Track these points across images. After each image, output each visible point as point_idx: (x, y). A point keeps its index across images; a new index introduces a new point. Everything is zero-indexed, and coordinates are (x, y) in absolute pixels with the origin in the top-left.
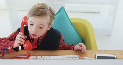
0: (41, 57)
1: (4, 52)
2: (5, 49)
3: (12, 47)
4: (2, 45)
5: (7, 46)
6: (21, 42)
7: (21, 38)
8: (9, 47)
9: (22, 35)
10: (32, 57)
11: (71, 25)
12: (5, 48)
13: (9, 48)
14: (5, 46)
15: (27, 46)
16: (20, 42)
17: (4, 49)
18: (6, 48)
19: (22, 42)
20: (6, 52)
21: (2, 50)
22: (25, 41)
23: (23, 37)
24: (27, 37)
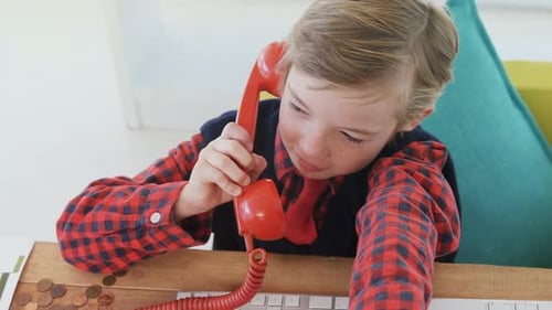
0: (330, 298)
1: (120, 252)
2: (131, 226)
3: (174, 208)
4: (114, 209)
5: (141, 209)
6: (226, 182)
7: (232, 158)
8: (151, 210)
9: (241, 142)
10: (279, 297)
11: (509, 102)
12: (127, 222)
13: (156, 218)
14: (127, 210)
15: (260, 215)
16: (215, 177)
17: (123, 232)
18: (134, 218)
19: (230, 180)
20: (136, 244)
21: (110, 240)
22: (247, 181)
23: (245, 157)
24: (265, 164)
